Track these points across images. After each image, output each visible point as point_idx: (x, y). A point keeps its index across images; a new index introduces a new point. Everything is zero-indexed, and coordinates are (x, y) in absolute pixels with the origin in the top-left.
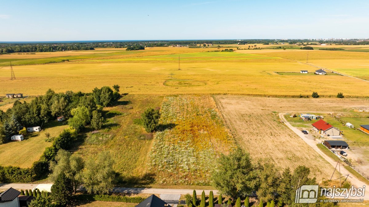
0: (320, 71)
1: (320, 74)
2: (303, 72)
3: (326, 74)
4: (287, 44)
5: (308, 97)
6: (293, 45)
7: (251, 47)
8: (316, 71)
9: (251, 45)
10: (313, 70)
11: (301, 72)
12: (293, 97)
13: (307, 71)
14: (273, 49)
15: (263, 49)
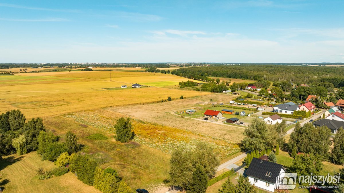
0: (136, 85)
1: (137, 87)
2: (124, 87)
3: (141, 87)
4: (56, 68)
5: (166, 101)
6: (62, 68)
7: (22, 70)
8: (133, 85)
9: (22, 69)
10: (131, 85)
11: (122, 87)
12: (158, 102)
13: (126, 86)
14: (50, 71)
15: (41, 72)
